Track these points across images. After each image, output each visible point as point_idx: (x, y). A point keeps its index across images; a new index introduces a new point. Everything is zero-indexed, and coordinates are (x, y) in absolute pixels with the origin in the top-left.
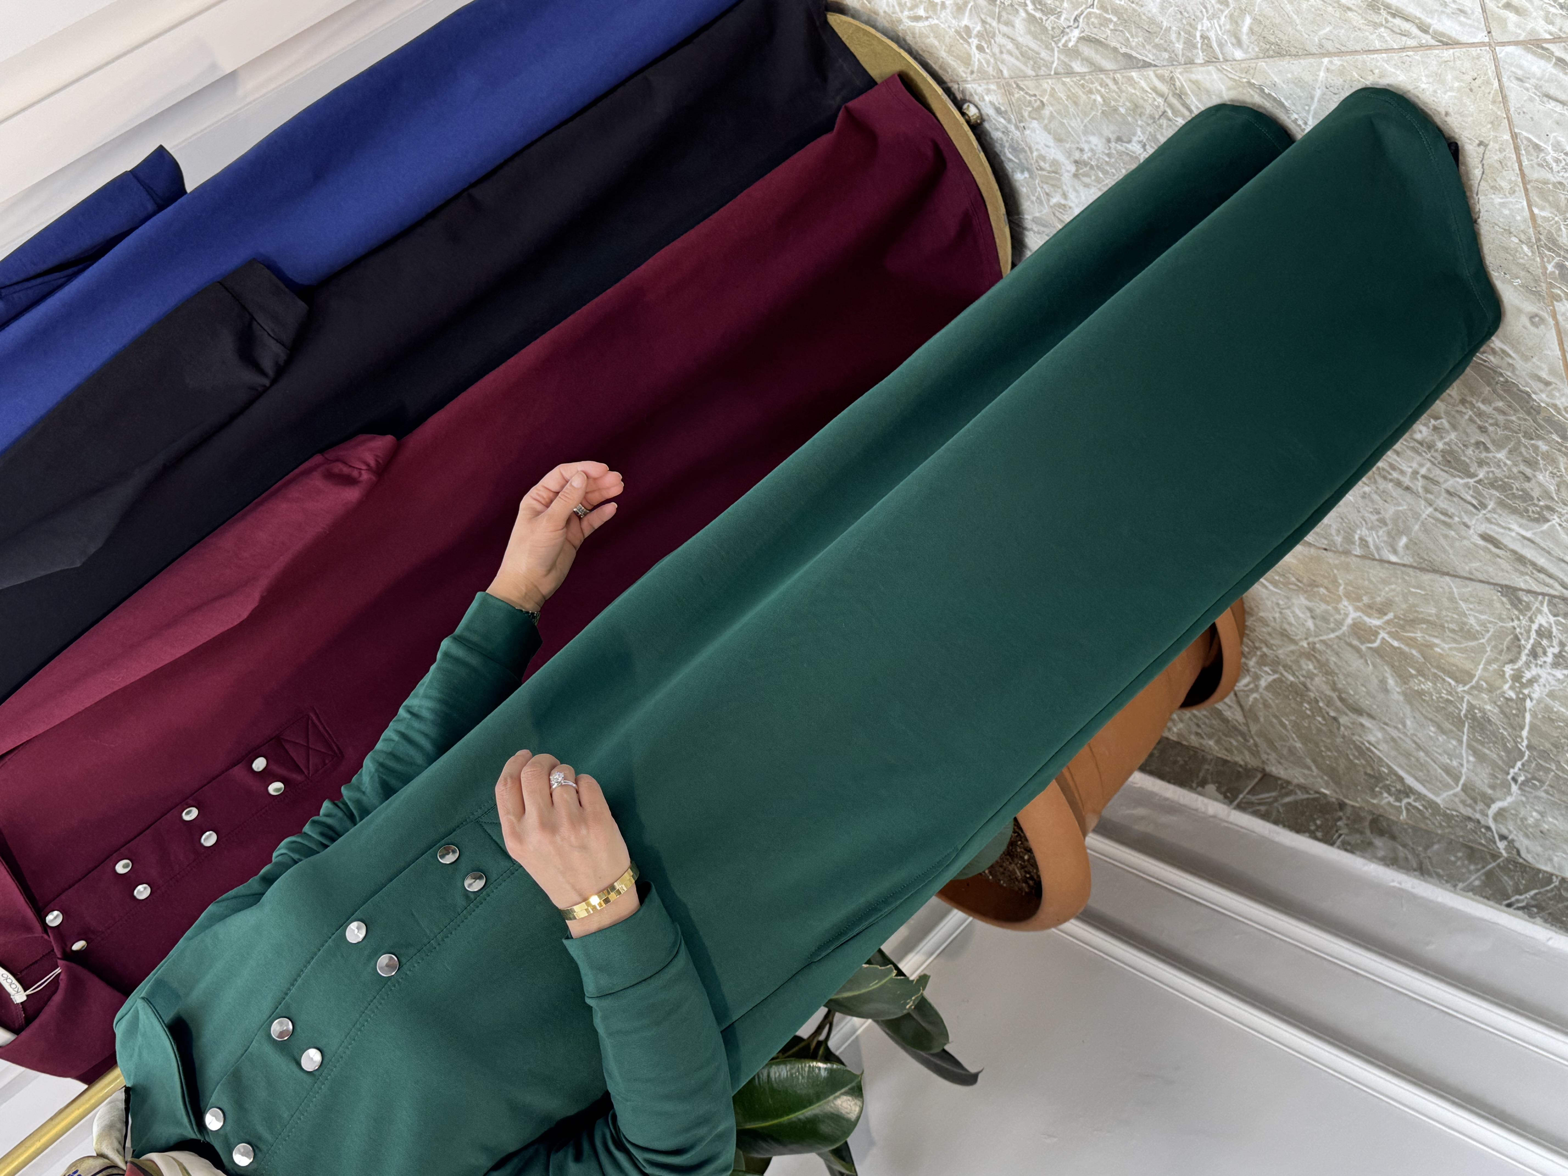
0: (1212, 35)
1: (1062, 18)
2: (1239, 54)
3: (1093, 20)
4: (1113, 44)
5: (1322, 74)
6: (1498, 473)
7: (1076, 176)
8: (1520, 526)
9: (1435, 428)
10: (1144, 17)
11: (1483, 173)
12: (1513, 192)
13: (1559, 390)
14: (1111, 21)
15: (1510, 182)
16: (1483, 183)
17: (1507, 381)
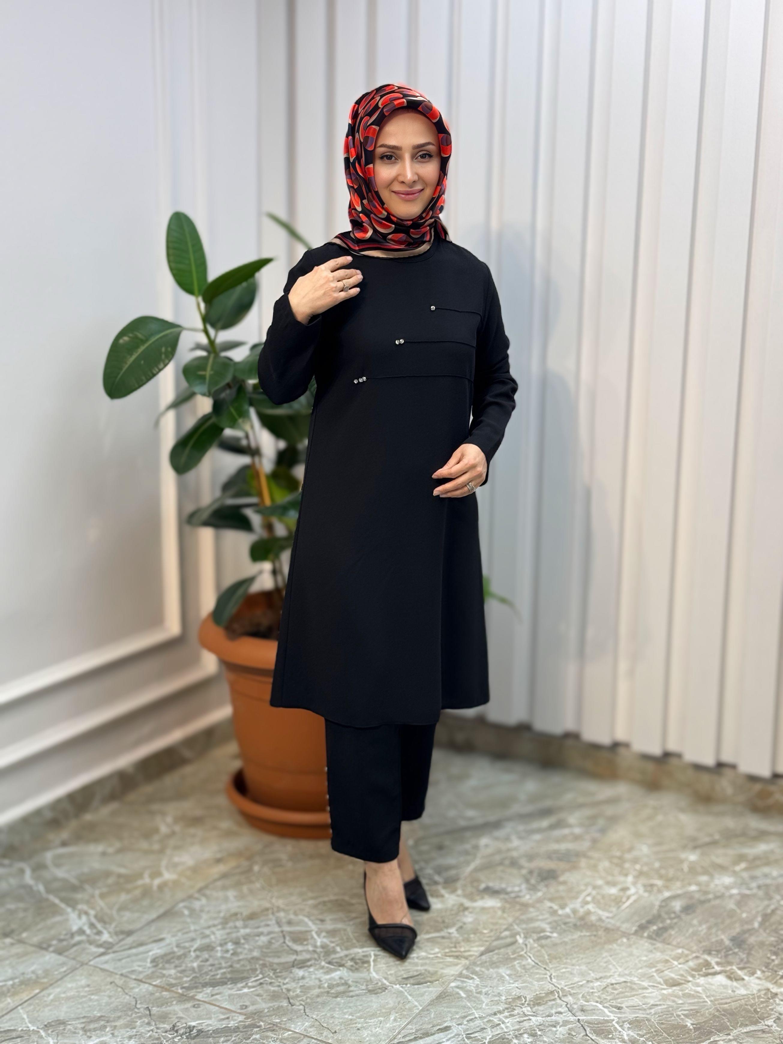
0: (471, 981)
1: (531, 941)
2: (453, 984)
3: (519, 950)
4: (502, 950)
5: (416, 1003)
6: (187, 960)
7: (462, 905)
8: (157, 953)
9: (227, 951)
10: (502, 965)
11: (323, 1026)
12: (305, 1030)
13: (206, 997)
14: (513, 954)
15: (311, 1032)
16: (319, 1023)
17: (226, 983)
